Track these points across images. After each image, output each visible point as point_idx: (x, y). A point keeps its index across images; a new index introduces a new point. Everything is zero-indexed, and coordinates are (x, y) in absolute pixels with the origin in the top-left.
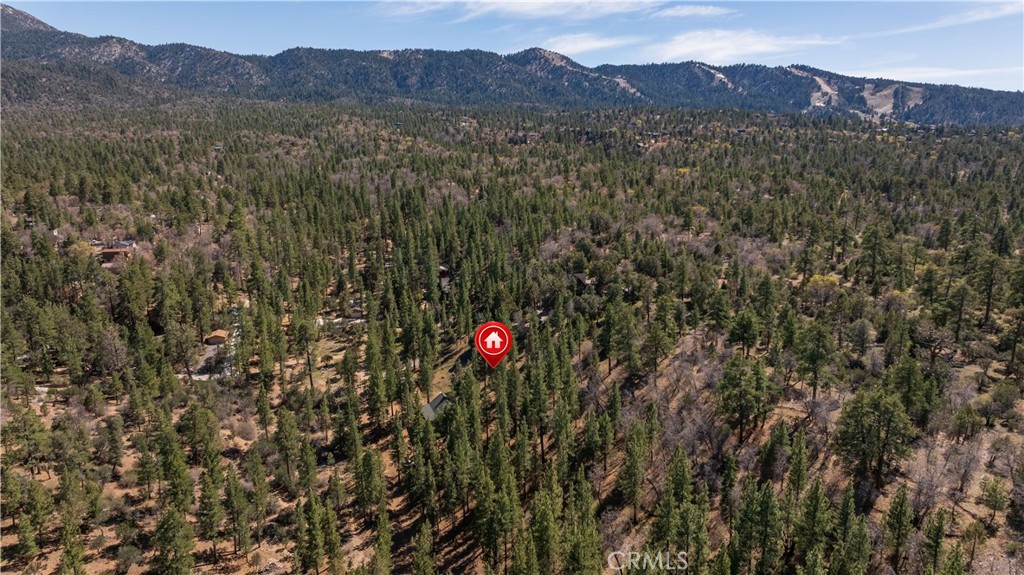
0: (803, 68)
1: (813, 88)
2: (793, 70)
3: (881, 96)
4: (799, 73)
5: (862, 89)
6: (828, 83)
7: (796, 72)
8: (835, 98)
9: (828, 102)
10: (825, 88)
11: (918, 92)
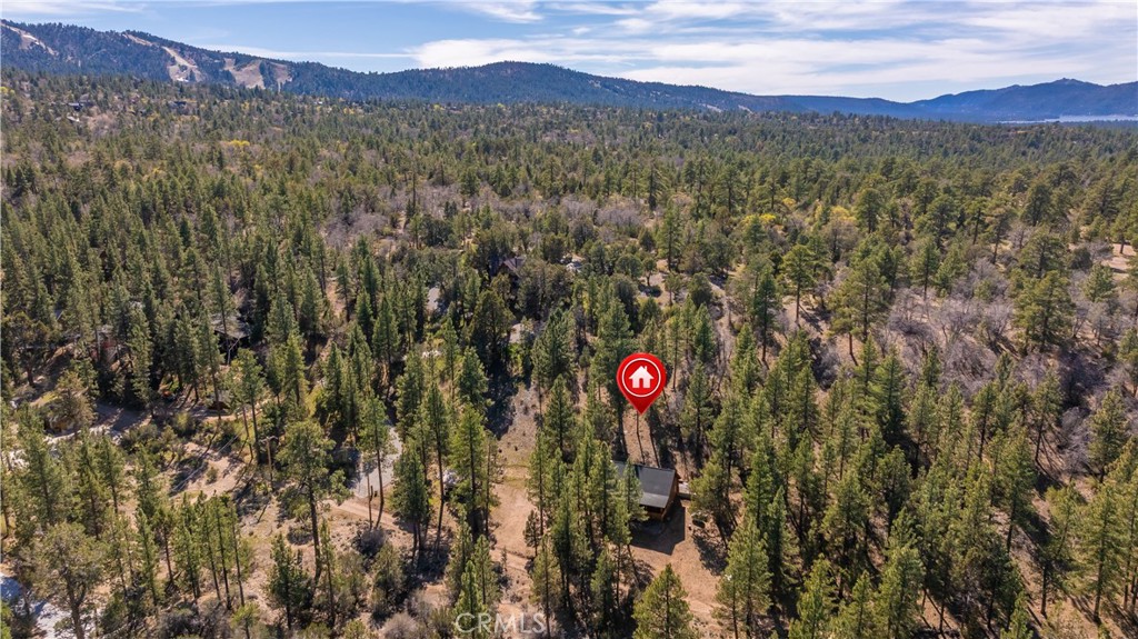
0: (142, 35)
1: (166, 60)
2: (131, 37)
3: (247, 72)
4: (142, 42)
5: (222, 64)
6: (182, 54)
7: (136, 40)
8: (197, 72)
9: (192, 77)
10: (180, 61)
11: (284, 69)
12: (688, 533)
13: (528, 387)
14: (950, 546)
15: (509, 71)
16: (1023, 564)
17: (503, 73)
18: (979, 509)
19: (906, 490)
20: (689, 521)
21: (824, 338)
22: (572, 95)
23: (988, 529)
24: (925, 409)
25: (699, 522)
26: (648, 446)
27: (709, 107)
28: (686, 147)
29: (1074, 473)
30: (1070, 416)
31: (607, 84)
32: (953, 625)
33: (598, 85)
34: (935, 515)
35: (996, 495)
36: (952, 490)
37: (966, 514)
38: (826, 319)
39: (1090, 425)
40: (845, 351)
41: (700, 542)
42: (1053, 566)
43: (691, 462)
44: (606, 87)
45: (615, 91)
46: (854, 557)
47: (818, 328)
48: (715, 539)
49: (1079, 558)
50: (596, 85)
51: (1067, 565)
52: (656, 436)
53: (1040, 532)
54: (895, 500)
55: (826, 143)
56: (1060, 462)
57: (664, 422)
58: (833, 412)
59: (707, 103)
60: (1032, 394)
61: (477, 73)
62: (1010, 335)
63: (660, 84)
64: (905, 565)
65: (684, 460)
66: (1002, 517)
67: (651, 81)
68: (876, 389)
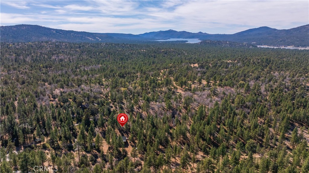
12: (129, 144)
13: (96, 128)
14: (162, 138)
15: (24, 27)
16: (169, 138)
17: (22, 28)
18: (164, 133)
19: (156, 132)
20: (129, 143)
21: (141, 112)
22: (47, 35)
23: (165, 135)
24: (156, 121)
25: (130, 143)
26: (119, 133)
27: (88, 38)
28: (91, 58)
29: (174, 126)
30: (173, 119)
31: (57, 31)
32: (163, 148)
33: (55, 32)
34: (160, 135)
35: (166, 131)
36: (161, 132)
37: (163, 134)
38: (140, 108)
39: (175, 120)
40: (144, 114)
41: (131, 145)
42: (172, 138)
43: (126, 134)
44: (57, 32)
45: (60, 34)
46: (151, 143)
47: (139, 110)
48: (133, 144)
49: (175, 136)
50: (54, 32)
51: (174, 138)
52: (120, 132)
53: (171, 134)
54: (155, 134)
55: (124, 55)
56: (173, 125)
57: (121, 129)
58: (145, 124)
59: (87, 37)
60: (169, 117)
61: (13, 28)
62: (165, 107)
63: (73, 31)
64: (158, 141)
65: (125, 134)
66: (167, 134)
67: (70, 30)
68: (150, 120)
